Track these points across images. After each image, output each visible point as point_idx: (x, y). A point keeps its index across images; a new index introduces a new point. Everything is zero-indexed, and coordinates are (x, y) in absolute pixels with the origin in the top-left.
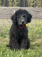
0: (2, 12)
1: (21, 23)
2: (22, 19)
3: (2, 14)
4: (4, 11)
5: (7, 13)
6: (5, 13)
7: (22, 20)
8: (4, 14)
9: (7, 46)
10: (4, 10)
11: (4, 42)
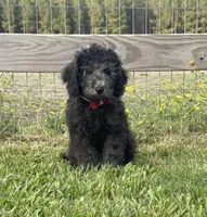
0: (48, 51)
1: (95, 92)
2: (100, 78)
3: (49, 57)
4: (54, 49)
5: (64, 54)
6: (60, 54)
7: (98, 82)
8: (54, 57)
9: (64, 157)
10: (55, 45)
11: (55, 145)
